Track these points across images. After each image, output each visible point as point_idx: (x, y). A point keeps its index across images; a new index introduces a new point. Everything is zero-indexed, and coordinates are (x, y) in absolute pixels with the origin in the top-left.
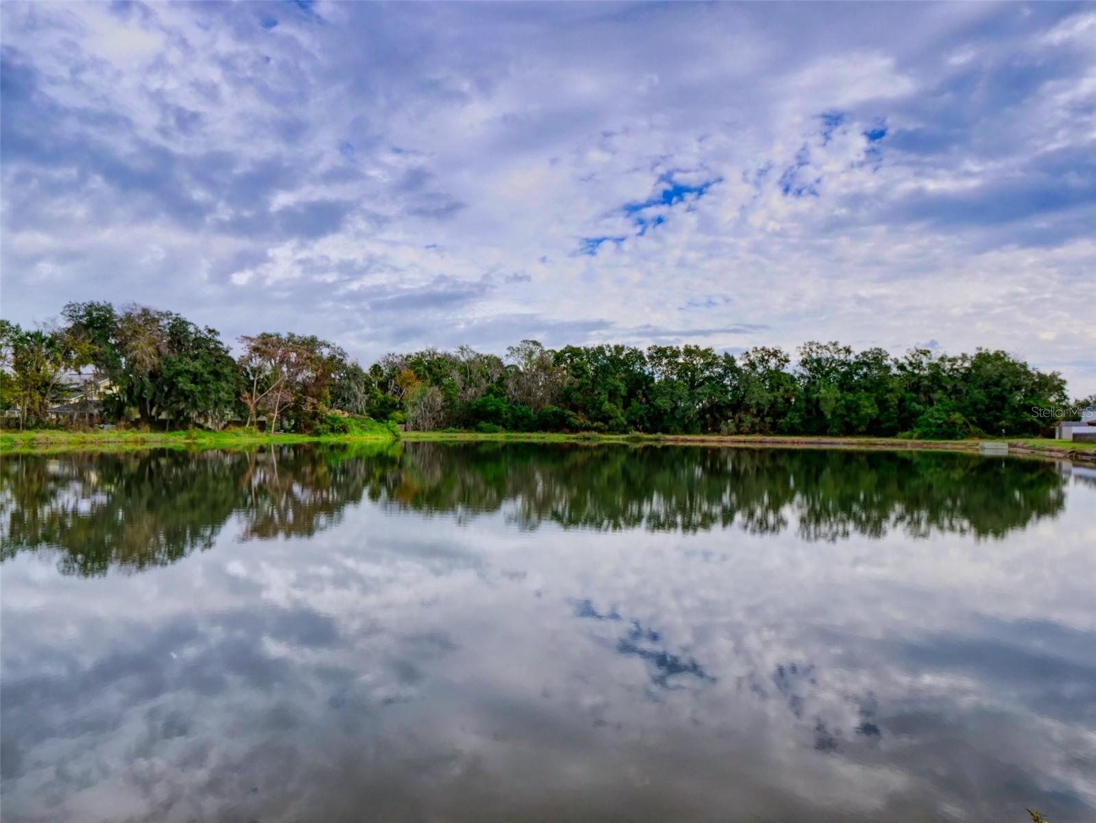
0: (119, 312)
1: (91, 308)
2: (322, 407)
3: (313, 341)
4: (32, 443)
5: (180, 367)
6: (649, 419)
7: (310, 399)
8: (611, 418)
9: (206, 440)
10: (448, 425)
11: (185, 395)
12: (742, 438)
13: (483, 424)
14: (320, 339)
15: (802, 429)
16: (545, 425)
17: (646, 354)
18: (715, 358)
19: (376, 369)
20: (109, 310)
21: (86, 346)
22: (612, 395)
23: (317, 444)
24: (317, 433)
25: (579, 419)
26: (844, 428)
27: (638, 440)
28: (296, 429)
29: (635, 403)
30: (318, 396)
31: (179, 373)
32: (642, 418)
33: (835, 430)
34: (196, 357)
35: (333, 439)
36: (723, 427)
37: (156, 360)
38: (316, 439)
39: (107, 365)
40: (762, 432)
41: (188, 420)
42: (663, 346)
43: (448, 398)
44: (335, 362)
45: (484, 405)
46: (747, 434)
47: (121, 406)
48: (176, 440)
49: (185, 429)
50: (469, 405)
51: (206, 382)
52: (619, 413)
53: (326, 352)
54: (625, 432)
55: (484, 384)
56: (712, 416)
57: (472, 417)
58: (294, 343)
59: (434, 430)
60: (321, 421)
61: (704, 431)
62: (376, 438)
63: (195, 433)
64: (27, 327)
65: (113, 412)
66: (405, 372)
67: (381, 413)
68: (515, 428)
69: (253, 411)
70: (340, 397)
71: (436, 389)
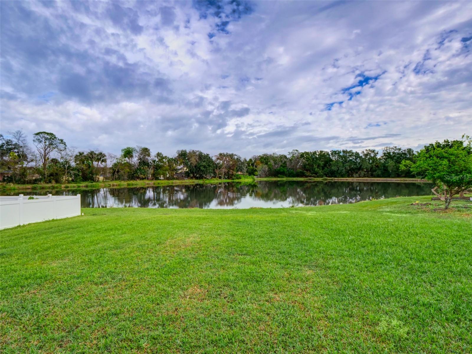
0: (188, 152)
1: (182, 151)
2: (235, 173)
3: (232, 154)
4: (172, 183)
5: (201, 164)
6: (330, 173)
7: (231, 171)
8: (318, 173)
9: (207, 181)
10: (269, 176)
11: (202, 171)
12: (360, 179)
13: (279, 175)
14: (234, 154)
15: (382, 176)
16: (298, 175)
17: (330, 153)
18: (353, 153)
19: (251, 160)
20: (185, 151)
21: (181, 161)
22: (319, 166)
23: (233, 182)
24: (233, 179)
25: (308, 174)
26: (397, 175)
27: (326, 180)
28: (228, 178)
29: (326, 168)
30: (233, 170)
31: (201, 166)
32: (328, 173)
33: (393, 176)
34: (204, 161)
35: (237, 181)
36: (354, 175)
37: (196, 163)
38: (233, 181)
39: (186, 164)
40: (368, 177)
41: (203, 177)
42: (335, 150)
43: (269, 168)
44: (238, 160)
45: (280, 170)
46: (363, 177)
47: (189, 174)
48: (201, 182)
49: (202, 179)
50: (275, 170)
51: (207, 168)
52: (320, 171)
53: (236, 157)
54: (322, 177)
55: (280, 164)
56: (351, 171)
57: (276, 173)
58: (227, 155)
59: (265, 177)
60: (234, 176)
61: (348, 176)
62: (248, 180)
63: (205, 180)
64: (170, 157)
65: (187, 175)
66: (258, 161)
67: (251, 173)
68: (289, 176)
69: (218, 174)
70: (240, 169)
71: (266, 166)
